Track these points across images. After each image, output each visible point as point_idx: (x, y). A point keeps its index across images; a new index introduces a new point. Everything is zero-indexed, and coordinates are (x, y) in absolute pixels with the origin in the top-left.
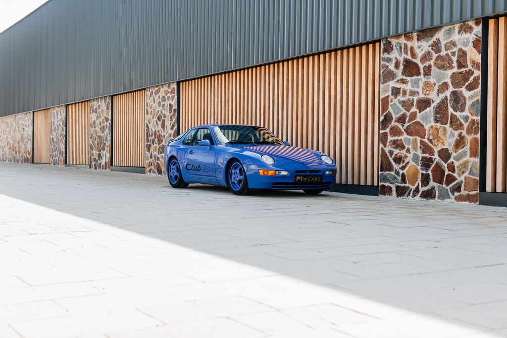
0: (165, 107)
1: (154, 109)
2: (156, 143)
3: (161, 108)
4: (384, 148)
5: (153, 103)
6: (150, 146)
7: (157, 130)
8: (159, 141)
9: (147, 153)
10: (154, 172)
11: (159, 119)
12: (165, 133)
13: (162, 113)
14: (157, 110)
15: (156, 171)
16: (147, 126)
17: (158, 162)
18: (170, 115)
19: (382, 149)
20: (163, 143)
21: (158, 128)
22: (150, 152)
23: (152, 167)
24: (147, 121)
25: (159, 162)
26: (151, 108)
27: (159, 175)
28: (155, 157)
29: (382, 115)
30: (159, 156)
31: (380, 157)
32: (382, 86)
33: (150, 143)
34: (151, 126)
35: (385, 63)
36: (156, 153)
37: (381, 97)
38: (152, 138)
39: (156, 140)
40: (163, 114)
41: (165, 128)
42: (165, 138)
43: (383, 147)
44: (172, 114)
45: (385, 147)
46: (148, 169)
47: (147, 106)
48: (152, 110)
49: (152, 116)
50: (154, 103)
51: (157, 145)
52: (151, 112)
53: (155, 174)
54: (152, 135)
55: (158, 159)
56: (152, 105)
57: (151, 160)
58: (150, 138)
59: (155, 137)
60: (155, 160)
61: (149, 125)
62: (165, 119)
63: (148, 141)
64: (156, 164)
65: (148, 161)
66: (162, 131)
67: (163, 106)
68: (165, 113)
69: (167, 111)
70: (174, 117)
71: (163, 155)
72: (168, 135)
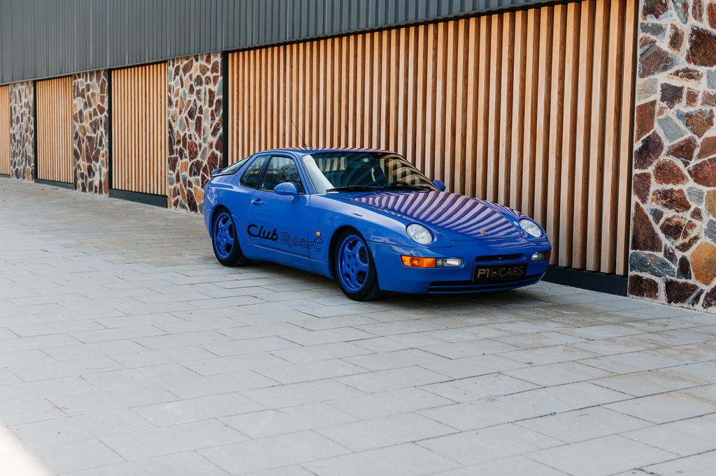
0: (202, 96)
1: (181, 98)
2: (186, 157)
3: (194, 97)
4: (642, 205)
5: (180, 86)
6: (175, 160)
7: (188, 133)
8: (190, 153)
9: (171, 172)
10: (183, 207)
11: (191, 115)
12: (202, 141)
13: (196, 106)
14: (188, 99)
15: (187, 205)
16: (170, 126)
17: (190, 189)
18: (210, 109)
19: (637, 205)
20: (199, 158)
21: (189, 130)
22: (176, 172)
23: (180, 197)
24: (170, 118)
25: (192, 190)
26: (177, 95)
27: (193, 212)
28: (185, 180)
29: (638, 139)
30: (192, 179)
31: (632, 222)
32: (639, 81)
33: (175, 155)
34: (176, 128)
35: (648, 35)
36: (187, 174)
37: (638, 103)
38: (178, 148)
39: (187, 152)
40: (198, 106)
41: (202, 132)
42: (202, 149)
43: (639, 201)
44: (214, 107)
45: (644, 201)
46: (173, 200)
47: (170, 91)
48: (178, 98)
49: (178, 110)
50: (182, 87)
51: (188, 160)
52: (177, 101)
53: (184, 211)
54: (179, 142)
55: (190, 184)
56: (178, 90)
57: (178, 186)
58: (175, 147)
59: (184, 145)
60: (185, 186)
61: (173, 124)
62: (202, 116)
63: (171, 152)
64: (186, 193)
65: (172, 187)
66: (197, 136)
67: (199, 92)
68: (201, 106)
69: (205, 104)
70: (217, 113)
71: (200, 178)
72: (207, 145)
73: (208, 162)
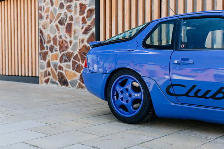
0: (73, 8)
1: (52, 13)
2: (57, 51)
3: (65, 10)
5: (50, 5)
6: (46, 53)
7: (58, 35)
8: (61, 47)
9: (42, 61)
10: (54, 83)
11: (61, 23)
12: (72, 39)
13: (66, 16)
14: (58, 12)
15: (57, 82)
16: (41, 32)
17: (61, 71)
18: (81, 17)
20: (70, 50)
21: (59, 33)
22: (47, 61)
23: (51, 77)
24: (41, 27)
25: (63, 72)
26: (47, 11)
27: (64, 87)
28: (55, 66)
30: (62, 65)
33: (46, 50)
34: (46, 33)
36: (58, 61)
38: (49, 45)
39: (58, 48)
40: (68, 16)
41: (73, 33)
42: (72, 44)
44: (85, 15)
46: (44, 79)
47: (41, 10)
48: (49, 13)
49: (49, 20)
50: (52, 5)
51: (58, 52)
52: (48, 16)
53: (55, 86)
54: (49, 42)
55: (61, 68)
56: (48, 9)
57: (49, 70)
58: (45, 45)
59: (55, 43)
60: (56, 70)
61: (44, 31)
62: (72, 22)
63: (42, 48)
64: (57, 74)
65: (43, 71)
66: (68, 36)
67: (69, 7)
68: (71, 16)
69: (75, 13)
70: (89, 18)
71: (71, 63)
72: (78, 41)
73: (79, 53)
